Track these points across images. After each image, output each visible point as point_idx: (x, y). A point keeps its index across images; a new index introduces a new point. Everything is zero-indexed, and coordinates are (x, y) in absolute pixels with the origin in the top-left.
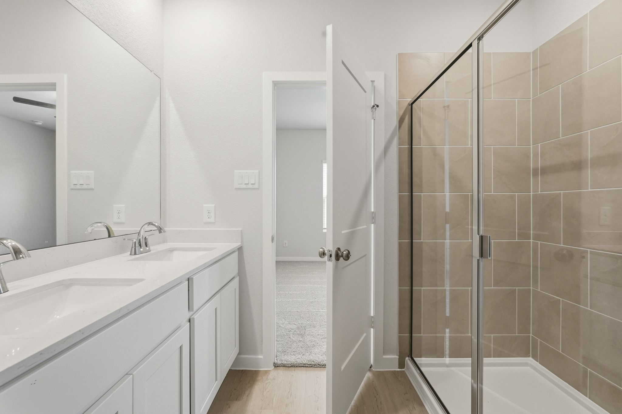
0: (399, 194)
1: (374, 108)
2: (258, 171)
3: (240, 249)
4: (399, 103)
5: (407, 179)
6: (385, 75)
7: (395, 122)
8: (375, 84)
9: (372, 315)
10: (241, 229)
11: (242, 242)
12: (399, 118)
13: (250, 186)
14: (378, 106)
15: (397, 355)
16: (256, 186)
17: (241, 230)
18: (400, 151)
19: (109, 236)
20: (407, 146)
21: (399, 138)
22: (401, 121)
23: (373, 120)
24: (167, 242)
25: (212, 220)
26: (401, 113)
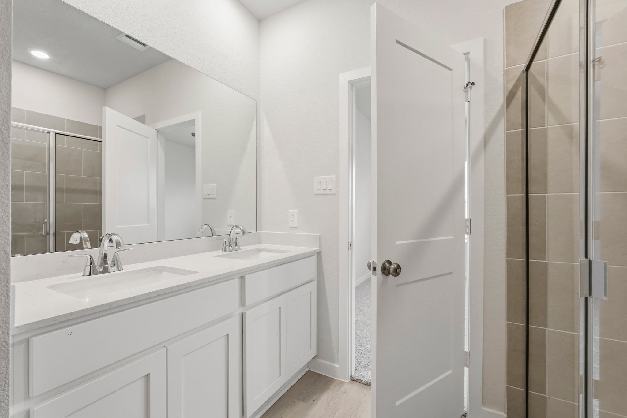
0: (507, 196)
1: (469, 86)
2: (335, 176)
3: (319, 254)
4: (507, 73)
5: (520, 174)
6: (485, 41)
7: (500, 100)
8: (470, 56)
9: (466, 349)
10: (320, 234)
11: (320, 246)
12: (508, 92)
13: (328, 192)
14: (473, 84)
15: (505, 413)
16: (333, 191)
17: (320, 236)
18: (509, 139)
19: (212, 236)
20: (520, 130)
21: (508, 121)
22: (510, 98)
23: (467, 104)
24: (262, 243)
25: (296, 225)
26: (511, 86)
